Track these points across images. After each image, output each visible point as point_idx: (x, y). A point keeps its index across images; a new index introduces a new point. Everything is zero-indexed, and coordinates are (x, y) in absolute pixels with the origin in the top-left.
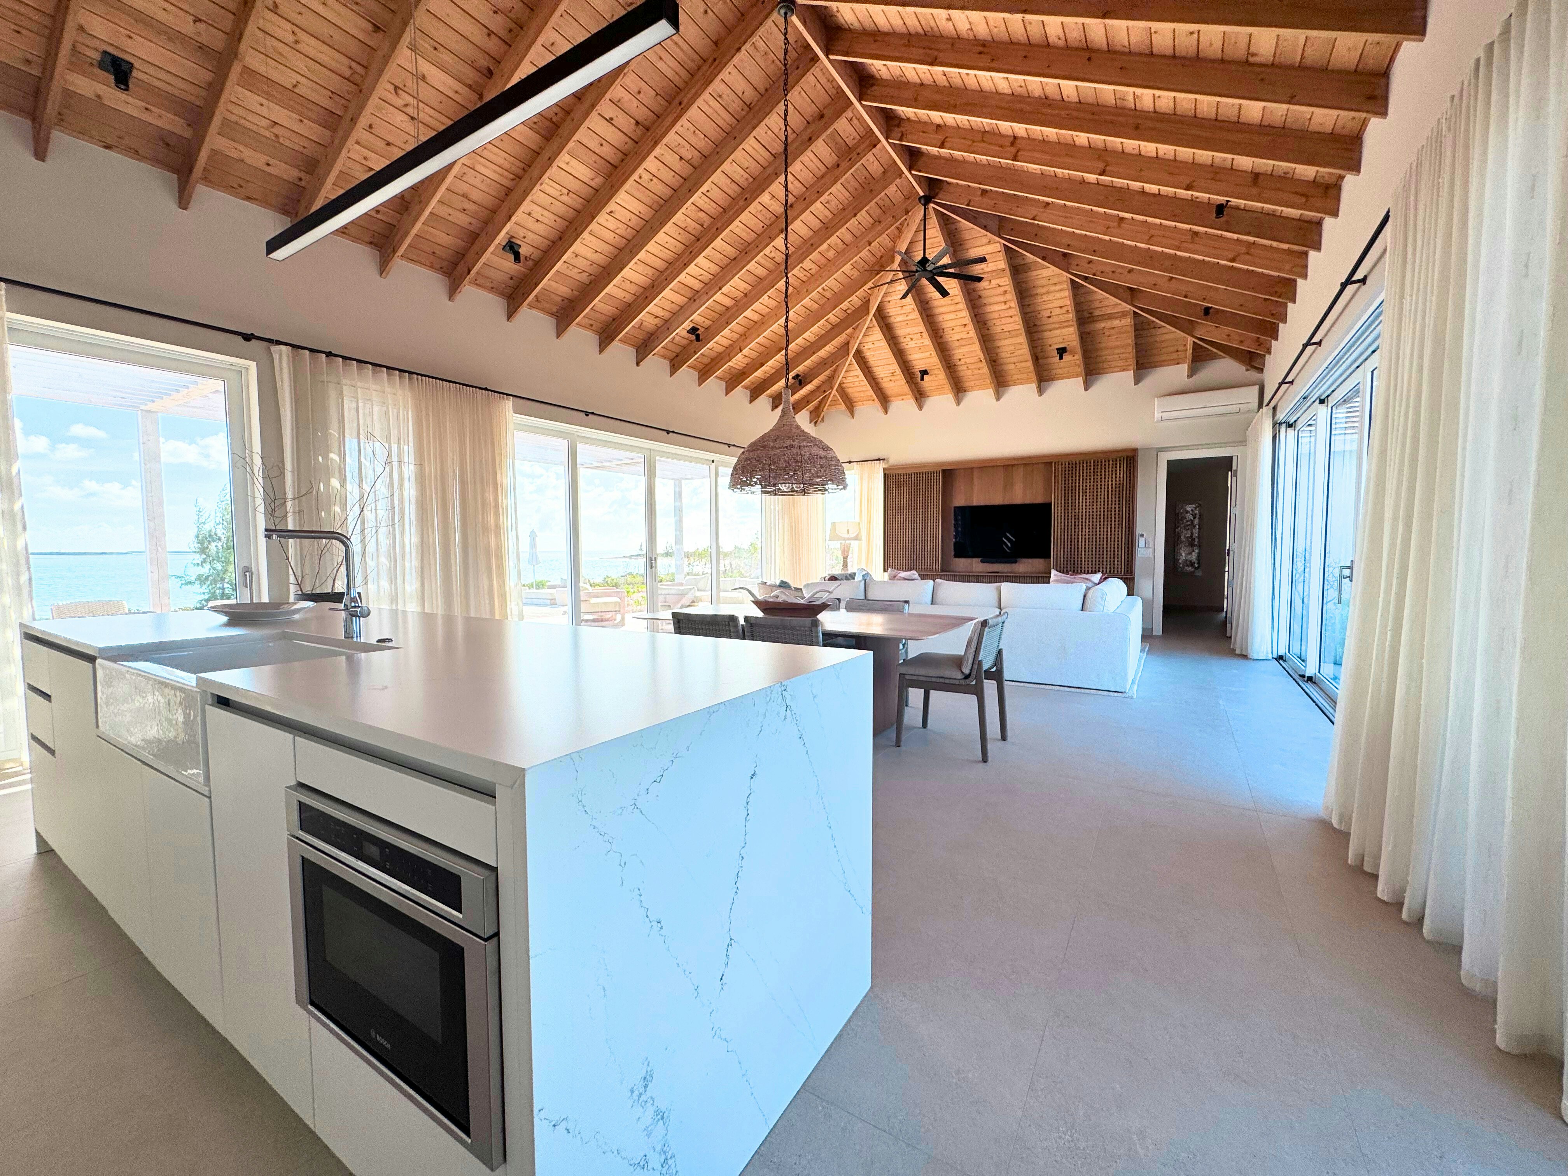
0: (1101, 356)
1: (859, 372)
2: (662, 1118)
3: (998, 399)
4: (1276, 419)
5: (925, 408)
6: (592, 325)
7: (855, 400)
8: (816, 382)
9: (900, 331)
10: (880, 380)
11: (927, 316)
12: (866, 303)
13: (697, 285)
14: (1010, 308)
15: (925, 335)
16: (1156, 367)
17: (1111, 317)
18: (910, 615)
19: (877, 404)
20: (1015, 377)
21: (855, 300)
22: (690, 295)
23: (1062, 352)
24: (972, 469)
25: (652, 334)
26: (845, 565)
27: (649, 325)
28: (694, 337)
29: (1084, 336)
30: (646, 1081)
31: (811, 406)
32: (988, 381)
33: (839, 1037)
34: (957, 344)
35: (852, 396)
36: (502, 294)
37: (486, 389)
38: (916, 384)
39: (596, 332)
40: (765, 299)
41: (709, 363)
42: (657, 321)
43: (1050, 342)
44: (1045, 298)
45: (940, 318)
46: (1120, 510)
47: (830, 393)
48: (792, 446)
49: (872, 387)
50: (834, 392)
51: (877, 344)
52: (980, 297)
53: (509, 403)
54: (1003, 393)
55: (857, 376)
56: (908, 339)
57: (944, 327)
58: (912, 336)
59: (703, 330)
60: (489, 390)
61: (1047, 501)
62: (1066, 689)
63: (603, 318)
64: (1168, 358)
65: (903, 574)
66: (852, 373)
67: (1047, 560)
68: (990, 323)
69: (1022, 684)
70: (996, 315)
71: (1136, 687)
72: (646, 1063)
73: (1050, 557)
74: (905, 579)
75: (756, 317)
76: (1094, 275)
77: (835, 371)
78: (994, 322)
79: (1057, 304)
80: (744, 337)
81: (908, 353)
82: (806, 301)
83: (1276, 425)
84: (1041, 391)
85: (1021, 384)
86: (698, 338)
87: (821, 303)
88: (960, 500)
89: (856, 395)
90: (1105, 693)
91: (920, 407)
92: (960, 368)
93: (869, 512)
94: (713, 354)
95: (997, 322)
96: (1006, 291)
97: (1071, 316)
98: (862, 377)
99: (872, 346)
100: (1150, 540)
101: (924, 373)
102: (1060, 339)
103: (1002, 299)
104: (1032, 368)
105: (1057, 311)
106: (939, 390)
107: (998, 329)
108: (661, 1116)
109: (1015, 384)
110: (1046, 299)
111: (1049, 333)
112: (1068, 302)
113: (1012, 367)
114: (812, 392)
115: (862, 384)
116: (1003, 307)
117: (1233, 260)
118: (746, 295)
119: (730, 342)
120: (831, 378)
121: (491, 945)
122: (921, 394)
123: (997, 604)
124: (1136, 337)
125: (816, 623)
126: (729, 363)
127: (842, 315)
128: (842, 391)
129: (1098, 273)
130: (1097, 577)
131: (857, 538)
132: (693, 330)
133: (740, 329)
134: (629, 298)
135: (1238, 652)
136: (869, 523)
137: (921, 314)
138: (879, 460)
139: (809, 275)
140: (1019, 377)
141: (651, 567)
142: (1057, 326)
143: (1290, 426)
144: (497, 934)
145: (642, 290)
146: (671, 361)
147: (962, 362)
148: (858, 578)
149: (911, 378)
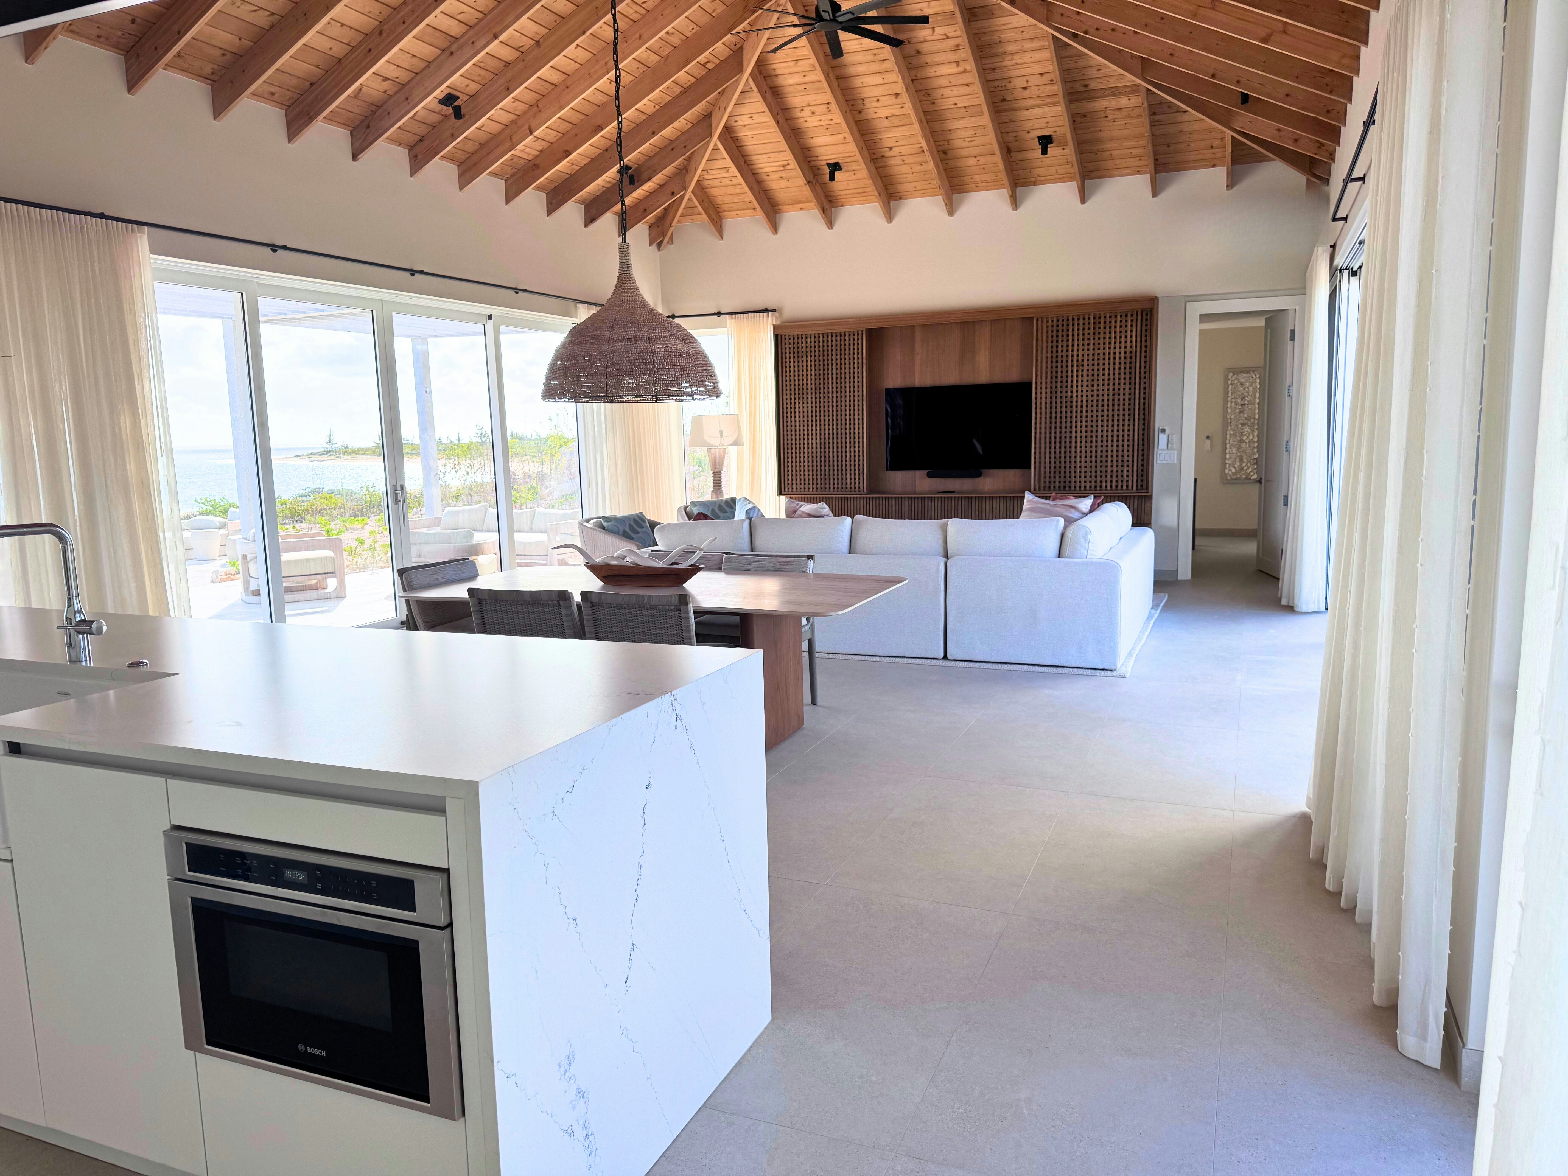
0: (1103, 150)
1: (728, 162)
2: (583, 1097)
3: (951, 213)
4: (1335, 263)
5: (838, 225)
6: (273, 94)
7: (725, 207)
8: (658, 179)
9: (796, 100)
10: (765, 177)
11: (838, 78)
12: (737, 54)
13: (455, 29)
14: (965, 71)
15: (834, 106)
16: (1185, 169)
17: (1115, 92)
18: (818, 577)
19: (760, 215)
20: (977, 178)
21: (720, 49)
22: (444, 45)
23: (1045, 141)
24: (913, 327)
25: (379, 107)
26: (717, 485)
27: (375, 93)
28: (450, 111)
29: (1079, 119)
30: (570, 1058)
31: (651, 217)
32: (936, 182)
33: (739, 1064)
34: (886, 123)
35: (719, 201)
36: (116, 47)
37: (102, 216)
38: (822, 185)
39: (279, 104)
40: (570, 50)
41: (476, 151)
42: (386, 85)
43: (1029, 125)
44: (1017, 59)
45: (857, 82)
46: (1132, 394)
47: (682, 197)
48: (637, 339)
49: (751, 188)
50: (689, 194)
51: (758, 119)
52: (918, 52)
53: (142, 240)
54: (960, 202)
55: (727, 169)
56: (807, 112)
57: (864, 95)
58: (813, 108)
59: (465, 98)
60: (107, 217)
61: (1025, 379)
62: (1037, 668)
63: (295, 81)
64: (1199, 157)
65: (807, 507)
66: (719, 164)
67: (1026, 470)
68: (938, 94)
69: (978, 665)
70: (943, 82)
71: (1132, 661)
72: (569, 1045)
73: (1030, 467)
74: (810, 515)
75: (555, 77)
76: (1086, 32)
77: (689, 159)
78: (942, 91)
79: (1037, 68)
80: (535, 109)
81: (810, 134)
82: (640, 53)
83: (1335, 272)
84: (1015, 202)
85: (987, 188)
86: (458, 113)
87: (664, 54)
88: (894, 379)
89: (727, 199)
90: (1089, 672)
91: (830, 224)
92: (892, 162)
93: (753, 397)
94: (483, 137)
95: (947, 92)
96: (958, 46)
97: (1057, 88)
98: (734, 170)
99: (749, 121)
100: (1175, 438)
101: (835, 167)
102: (1040, 123)
103: (952, 57)
104: (1001, 166)
105: (1035, 80)
106: (860, 196)
107: (948, 103)
108: (582, 1094)
109: (977, 189)
110: (1019, 61)
111: (1026, 112)
112: (1052, 67)
113: (971, 161)
114: (652, 194)
115: (735, 181)
116: (954, 69)
117: (1265, 40)
118: (538, 43)
119: (513, 117)
120: (684, 171)
121: (445, 934)
122: (830, 201)
123: (941, 550)
124: (1153, 124)
125: (684, 599)
126: (512, 152)
127: (700, 72)
128: (702, 191)
129: (1092, 30)
130: (1086, 504)
131: (736, 443)
132: (449, 99)
133: (530, 97)
134: (339, 50)
135: (1284, 602)
136: (753, 415)
137: (827, 76)
138: (766, 311)
139: (643, 11)
140: (984, 177)
141: (396, 501)
142: (1038, 102)
143: (1354, 273)
144: (450, 925)
145: (360, 37)
146: (411, 148)
147: (895, 152)
148: (740, 514)
149: (815, 175)
